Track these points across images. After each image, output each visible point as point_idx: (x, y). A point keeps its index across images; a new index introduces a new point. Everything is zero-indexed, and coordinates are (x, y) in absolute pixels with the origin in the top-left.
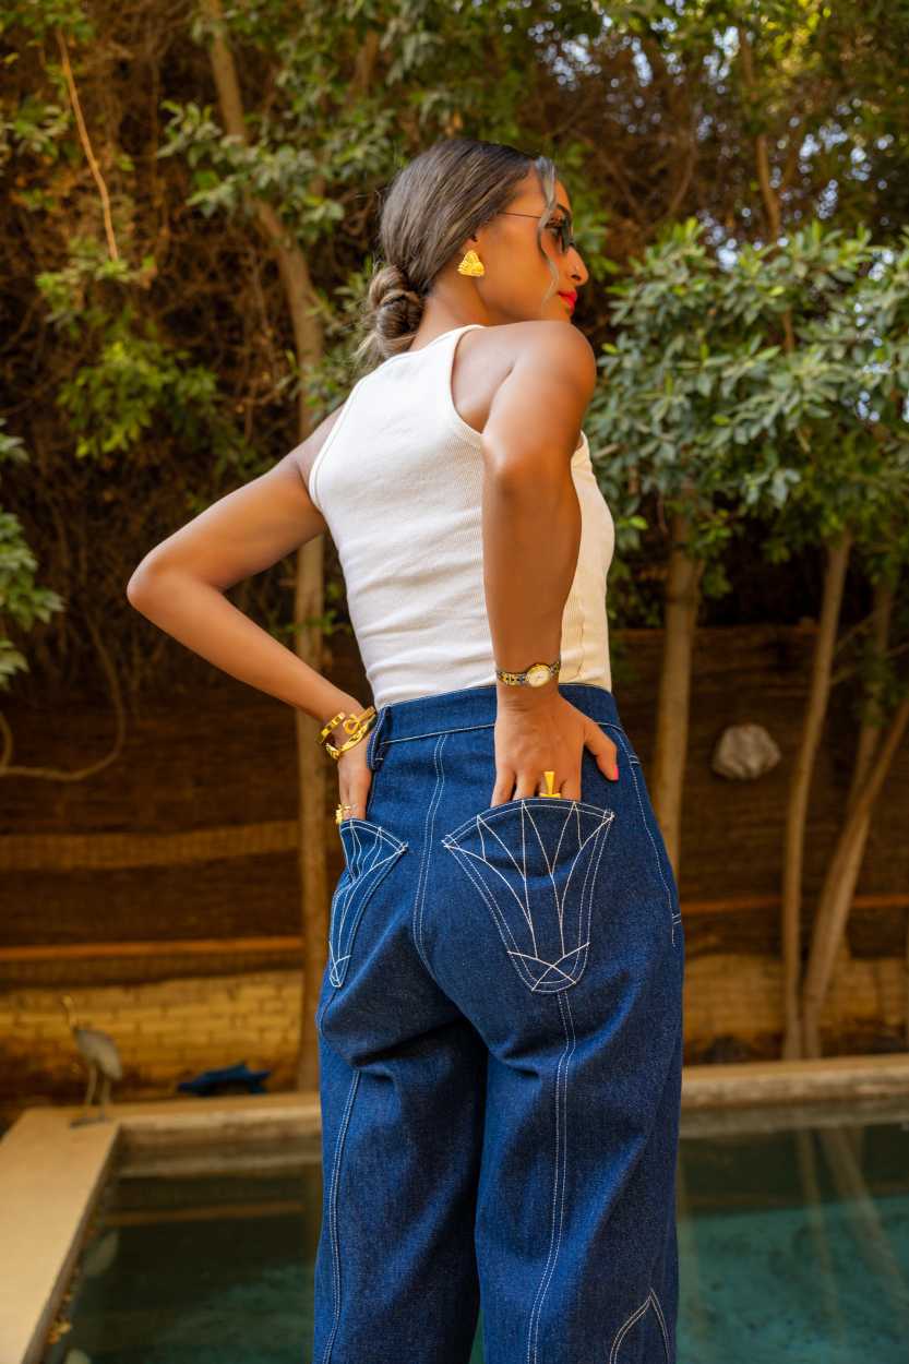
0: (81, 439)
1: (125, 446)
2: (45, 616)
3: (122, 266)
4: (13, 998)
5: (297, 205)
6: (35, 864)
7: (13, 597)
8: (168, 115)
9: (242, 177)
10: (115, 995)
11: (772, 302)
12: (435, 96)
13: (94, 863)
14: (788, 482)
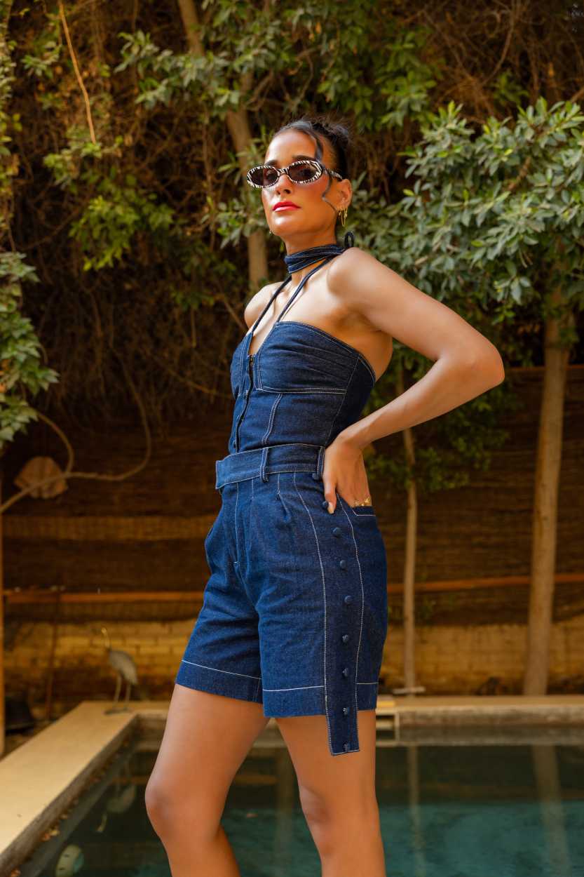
0: (86, 259)
1: (111, 264)
2: (46, 386)
3: (97, 147)
4: (89, 627)
5: (212, 95)
6: (101, 536)
7: (25, 374)
8: (123, 41)
9: (173, 79)
10: (156, 628)
11: (505, 159)
12: (300, 12)
13: (140, 537)
14: (522, 287)
